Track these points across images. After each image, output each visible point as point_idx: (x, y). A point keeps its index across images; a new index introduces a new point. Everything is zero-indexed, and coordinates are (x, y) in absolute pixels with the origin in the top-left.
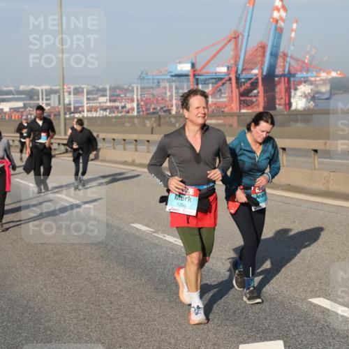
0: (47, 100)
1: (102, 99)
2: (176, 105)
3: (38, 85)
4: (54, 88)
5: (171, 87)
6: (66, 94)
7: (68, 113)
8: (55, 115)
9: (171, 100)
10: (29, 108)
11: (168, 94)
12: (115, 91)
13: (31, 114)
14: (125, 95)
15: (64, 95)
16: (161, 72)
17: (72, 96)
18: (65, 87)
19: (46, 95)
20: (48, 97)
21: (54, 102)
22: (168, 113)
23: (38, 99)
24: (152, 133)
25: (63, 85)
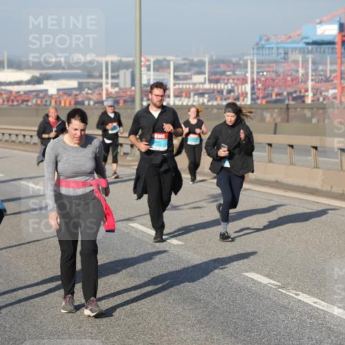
0: (113, 77)
1: (198, 79)
2: (312, 89)
3: (102, 56)
4: (124, 59)
5: (305, 62)
6: (144, 69)
7: (145, 99)
8: (125, 102)
9: (305, 82)
10: (86, 90)
11: (301, 71)
12: (218, 67)
13: (89, 99)
14: (234, 72)
15: (141, 71)
16: (290, 37)
17: (152, 72)
18: (143, 59)
19: (112, 71)
20: (115, 74)
21: (125, 82)
22: (299, 101)
23: (101, 76)
24: (275, 133)
25: (141, 56)
